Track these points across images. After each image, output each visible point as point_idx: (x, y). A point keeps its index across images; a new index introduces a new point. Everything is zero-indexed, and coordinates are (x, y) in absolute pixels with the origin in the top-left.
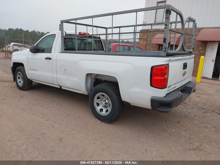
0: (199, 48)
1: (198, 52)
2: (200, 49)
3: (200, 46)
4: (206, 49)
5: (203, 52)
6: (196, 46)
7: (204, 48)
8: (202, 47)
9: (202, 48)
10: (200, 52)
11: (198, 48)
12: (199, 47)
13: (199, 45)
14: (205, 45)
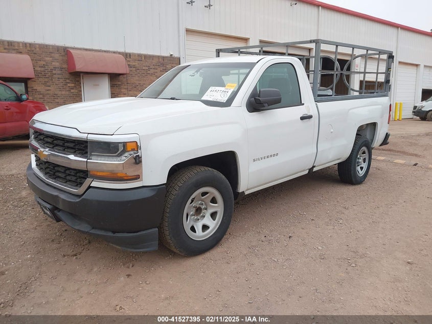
0: (69, 85)
1: (67, 93)
2: (69, 87)
3: (68, 81)
4: (81, 87)
5: (77, 91)
6: (61, 80)
7: (77, 84)
8: (73, 83)
9: (73, 85)
10: (72, 93)
11: (65, 85)
12: (69, 83)
13: (67, 79)
14: (77, 79)
